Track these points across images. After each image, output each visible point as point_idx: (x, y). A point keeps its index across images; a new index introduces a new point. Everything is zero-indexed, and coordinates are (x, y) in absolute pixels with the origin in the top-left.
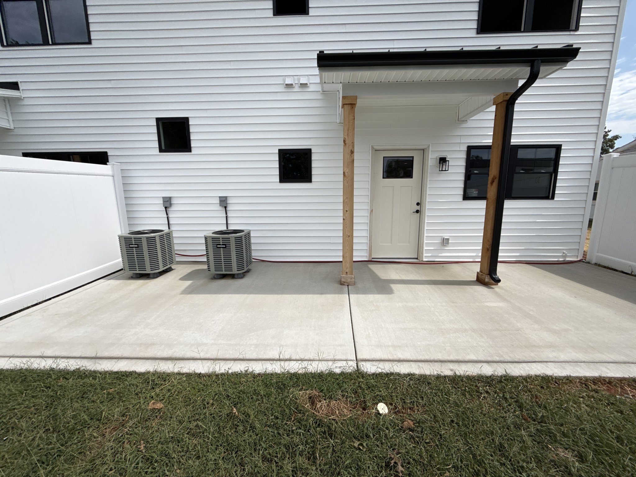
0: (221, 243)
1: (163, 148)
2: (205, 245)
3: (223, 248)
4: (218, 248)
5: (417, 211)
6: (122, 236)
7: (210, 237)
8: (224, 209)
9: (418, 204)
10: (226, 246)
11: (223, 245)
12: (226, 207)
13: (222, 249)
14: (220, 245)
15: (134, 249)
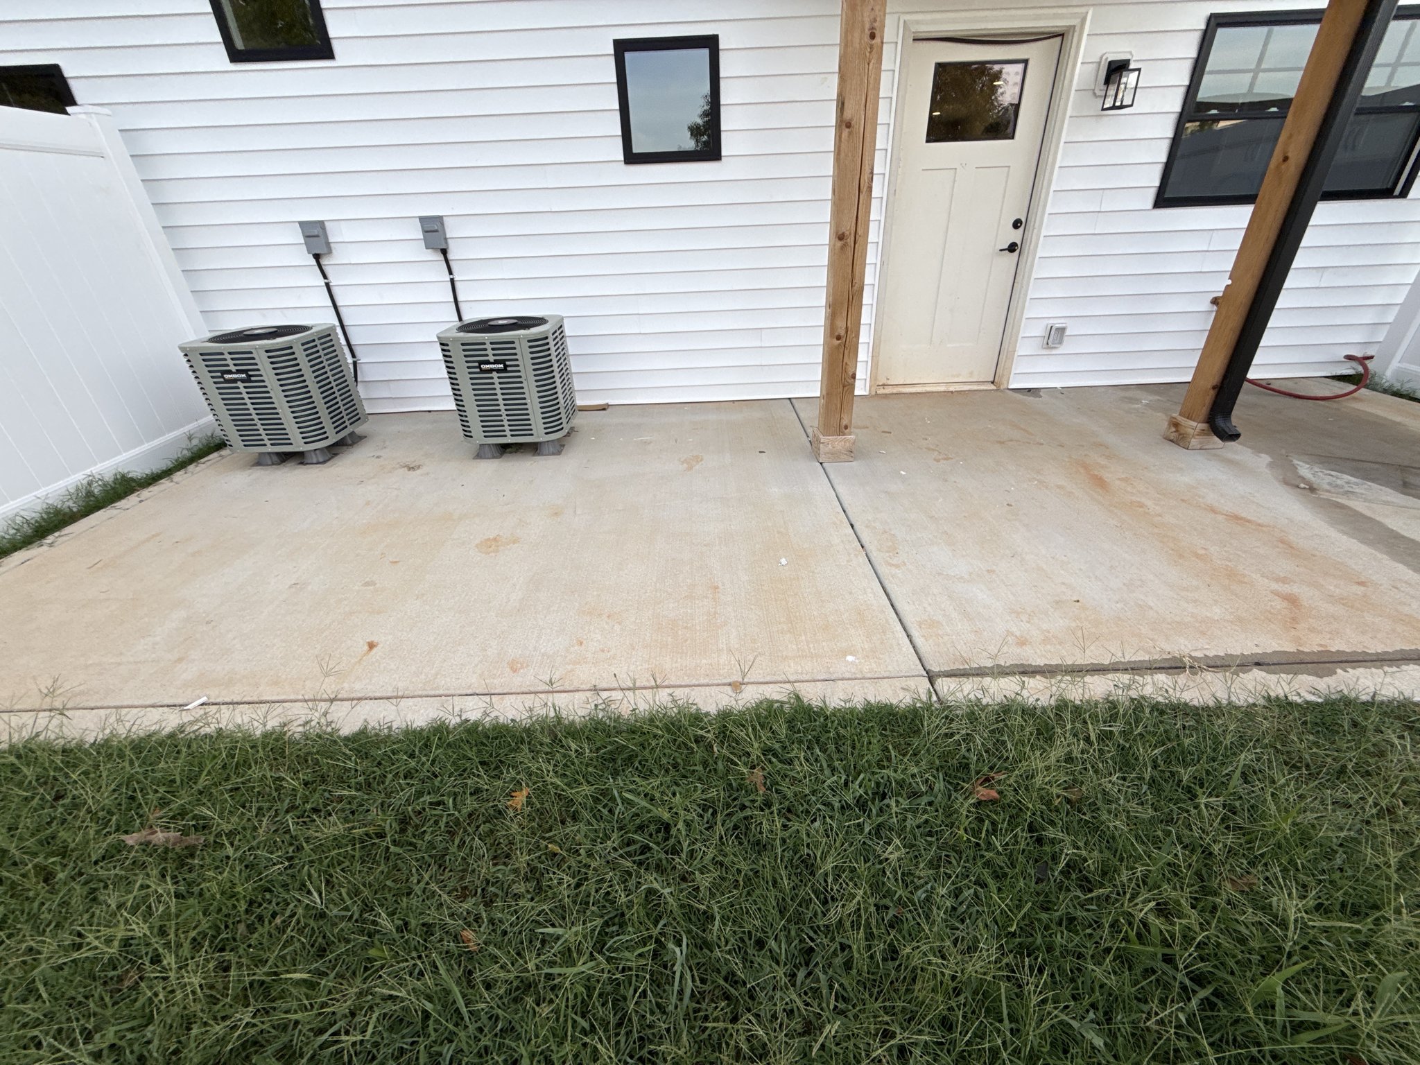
0: (492, 361)
1: (239, 44)
2: (443, 365)
3: (498, 371)
4: (483, 371)
5: (1012, 248)
6: (193, 349)
7: (455, 340)
8: (442, 257)
9: (1017, 224)
10: (506, 366)
11: (496, 362)
12: (444, 252)
13: (495, 374)
14: (488, 362)
15: (239, 384)
